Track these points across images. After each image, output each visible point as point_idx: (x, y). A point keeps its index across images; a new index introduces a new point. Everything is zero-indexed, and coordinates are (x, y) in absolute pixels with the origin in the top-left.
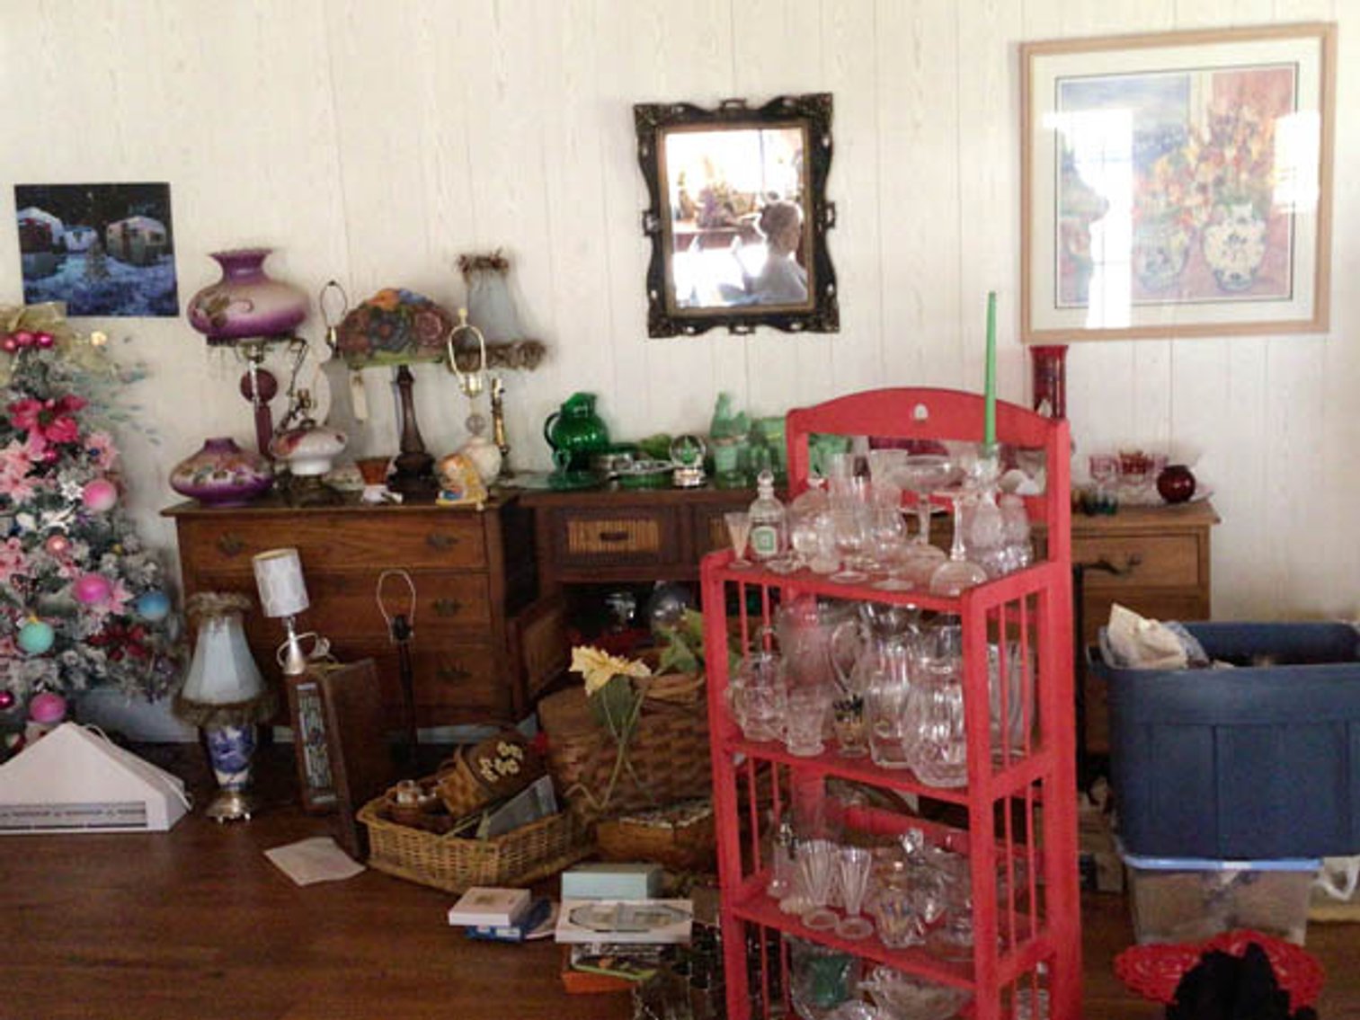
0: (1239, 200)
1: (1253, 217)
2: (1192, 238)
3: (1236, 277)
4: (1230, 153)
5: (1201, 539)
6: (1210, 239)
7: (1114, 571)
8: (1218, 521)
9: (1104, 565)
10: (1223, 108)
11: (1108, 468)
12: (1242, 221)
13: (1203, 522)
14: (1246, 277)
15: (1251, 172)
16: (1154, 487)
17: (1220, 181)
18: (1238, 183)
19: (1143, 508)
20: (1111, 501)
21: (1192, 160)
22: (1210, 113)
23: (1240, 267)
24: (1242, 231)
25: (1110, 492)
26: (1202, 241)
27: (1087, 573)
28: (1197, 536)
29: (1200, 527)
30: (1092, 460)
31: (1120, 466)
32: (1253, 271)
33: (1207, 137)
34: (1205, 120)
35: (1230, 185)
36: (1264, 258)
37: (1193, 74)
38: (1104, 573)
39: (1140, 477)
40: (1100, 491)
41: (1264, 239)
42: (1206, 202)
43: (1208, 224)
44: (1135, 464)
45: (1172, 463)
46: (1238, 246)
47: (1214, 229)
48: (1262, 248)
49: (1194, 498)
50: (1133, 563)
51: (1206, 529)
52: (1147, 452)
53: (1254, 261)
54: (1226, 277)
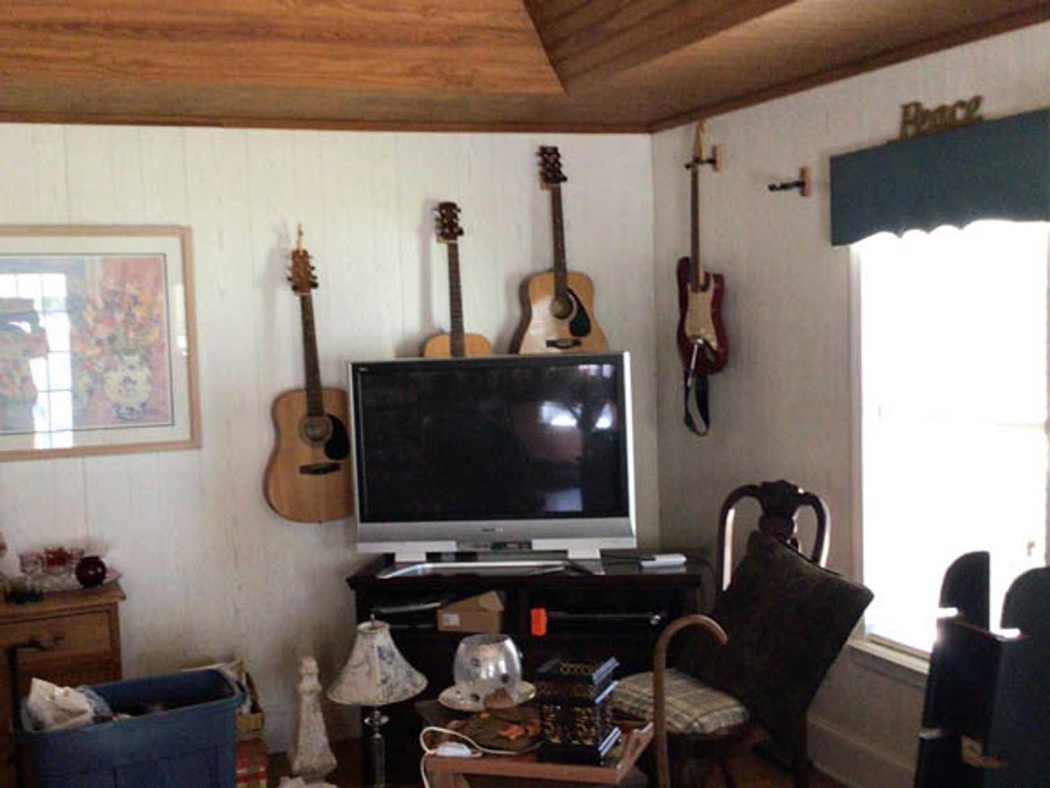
0: (130, 352)
1: (141, 363)
2: (95, 381)
3: (131, 409)
4: (119, 317)
5: (111, 614)
6: (108, 381)
7: (42, 648)
8: (124, 598)
9: (34, 644)
10: (111, 285)
11: (36, 563)
12: (131, 367)
13: (113, 600)
14: (137, 408)
15: (135, 330)
16: (74, 576)
17: (112, 339)
18: (127, 339)
19: (65, 594)
20: (37, 590)
21: (90, 321)
22: (103, 288)
23: (135, 401)
24: (133, 375)
25: (37, 583)
26: (102, 381)
27: (20, 650)
28: (108, 612)
29: (110, 605)
30: (21, 557)
31: (45, 561)
32: (143, 405)
33: (101, 304)
34: (98, 291)
35: (121, 339)
36: (151, 394)
37: (86, 258)
38: (33, 650)
39: (61, 569)
40: (29, 582)
41: (150, 381)
42: (103, 353)
43: (107, 369)
44: (57, 558)
45: (87, 555)
46: (130, 386)
47: (111, 374)
48: (148, 388)
49: (105, 581)
50: (57, 639)
51: (115, 605)
52: (67, 548)
53: (144, 397)
54: (123, 410)
